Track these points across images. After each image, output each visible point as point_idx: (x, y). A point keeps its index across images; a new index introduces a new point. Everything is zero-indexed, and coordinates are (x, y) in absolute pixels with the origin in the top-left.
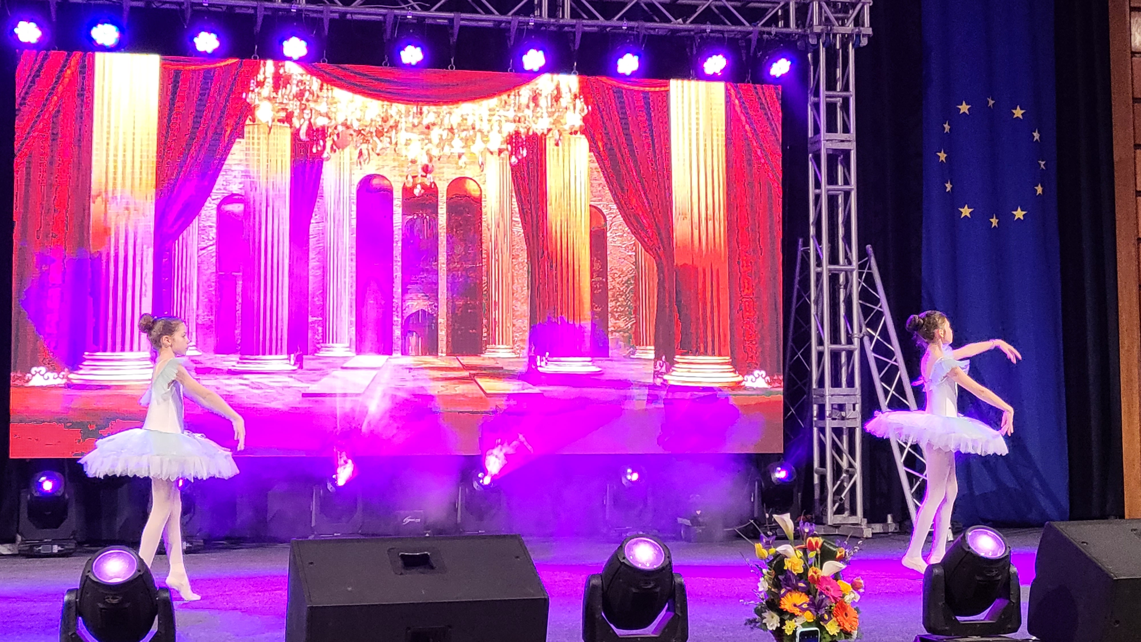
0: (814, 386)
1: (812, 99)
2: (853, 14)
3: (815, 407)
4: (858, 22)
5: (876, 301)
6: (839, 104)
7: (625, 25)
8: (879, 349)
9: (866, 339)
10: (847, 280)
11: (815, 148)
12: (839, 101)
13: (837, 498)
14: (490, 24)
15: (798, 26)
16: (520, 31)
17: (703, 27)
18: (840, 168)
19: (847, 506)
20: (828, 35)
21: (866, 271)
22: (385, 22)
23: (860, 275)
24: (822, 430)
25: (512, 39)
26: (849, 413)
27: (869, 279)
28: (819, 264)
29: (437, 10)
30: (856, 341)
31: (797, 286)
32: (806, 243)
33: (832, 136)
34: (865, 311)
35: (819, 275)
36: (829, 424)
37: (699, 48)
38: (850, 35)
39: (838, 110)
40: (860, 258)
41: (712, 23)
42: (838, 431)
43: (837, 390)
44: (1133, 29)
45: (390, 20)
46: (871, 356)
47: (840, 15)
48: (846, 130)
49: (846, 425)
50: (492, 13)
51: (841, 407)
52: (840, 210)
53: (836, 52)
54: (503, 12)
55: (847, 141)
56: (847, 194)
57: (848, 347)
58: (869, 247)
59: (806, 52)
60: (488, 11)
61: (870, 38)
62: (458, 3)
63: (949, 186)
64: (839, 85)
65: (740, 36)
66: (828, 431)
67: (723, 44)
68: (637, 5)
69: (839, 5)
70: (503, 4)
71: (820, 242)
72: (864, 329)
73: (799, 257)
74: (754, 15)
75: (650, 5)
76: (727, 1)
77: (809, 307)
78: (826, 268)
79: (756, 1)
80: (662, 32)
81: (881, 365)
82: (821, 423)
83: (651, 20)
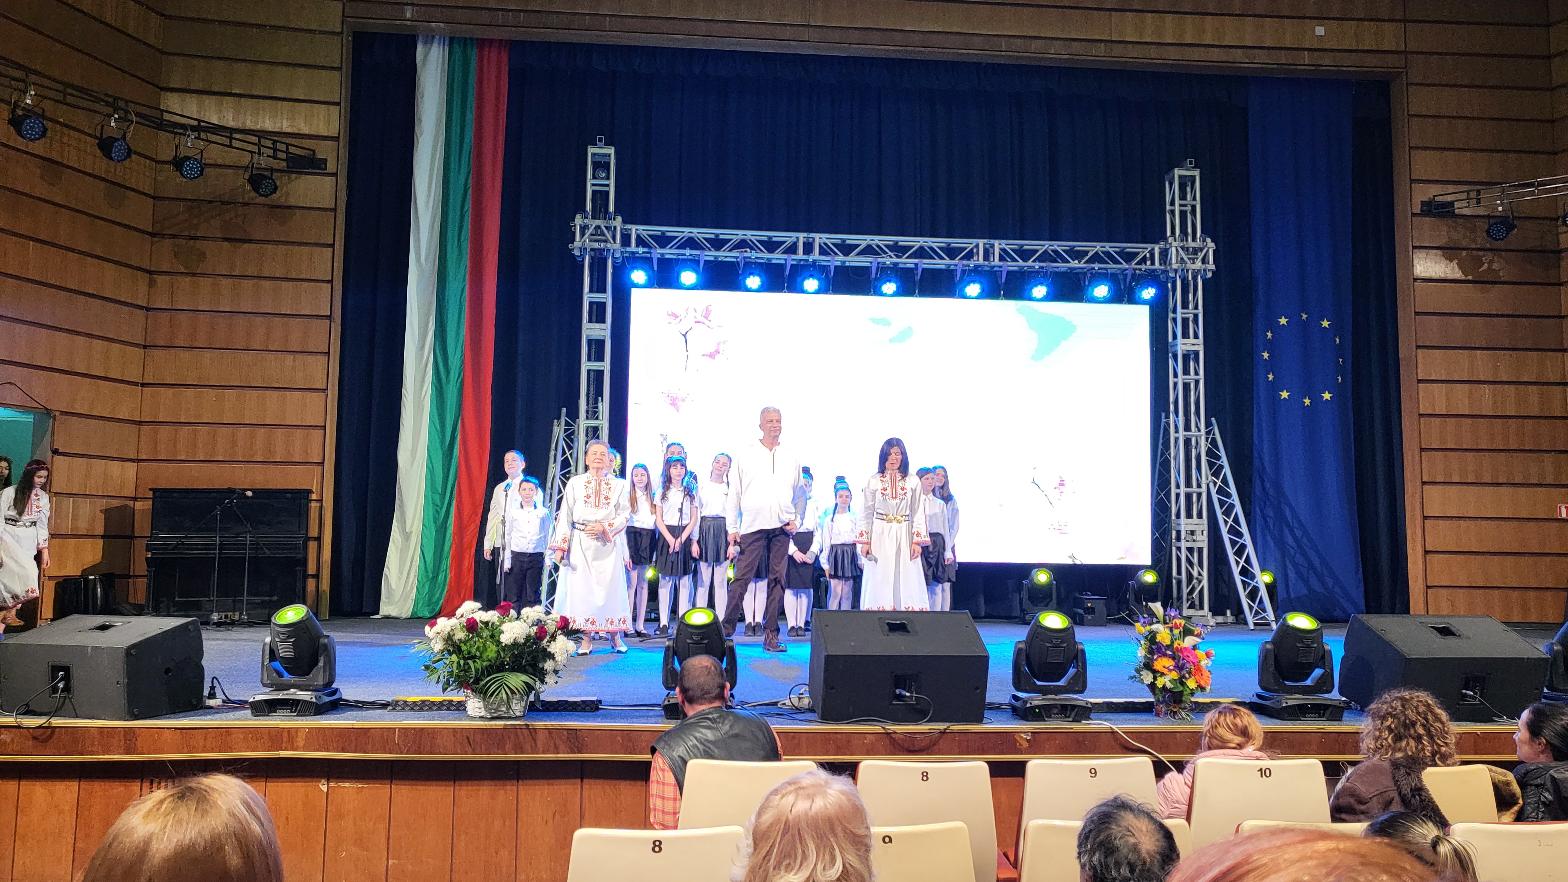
0: (1173, 517)
1: (1171, 315)
2: (1201, 255)
3: (1174, 532)
4: (1204, 261)
5: (1219, 458)
6: (1191, 319)
7: (1037, 265)
8: (1220, 491)
9: (1211, 485)
10: (1197, 443)
11: (1173, 350)
12: (1191, 317)
13: (1190, 597)
14: (943, 267)
15: (1161, 264)
16: (963, 272)
17: (1093, 265)
18: (1192, 364)
19: (1197, 603)
20: (1182, 270)
21: (1211, 436)
22: (871, 267)
23: (1207, 439)
24: (1179, 549)
25: (958, 276)
26: (1199, 537)
27: (1214, 442)
28: (1177, 431)
29: (907, 258)
30: (1204, 486)
31: (1160, 447)
32: (1167, 417)
33: (1186, 341)
34: (1211, 465)
35: (1177, 439)
36: (1183, 545)
37: (1089, 282)
38: (1199, 271)
39: (1191, 323)
40: (1206, 427)
41: (1100, 263)
42: (1190, 550)
43: (1190, 521)
44: (1415, 262)
45: (875, 265)
46: (1215, 497)
47: (1192, 256)
48: (1196, 336)
49: (1196, 545)
50: (943, 259)
51: (1192, 533)
52: (1192, 393)
53: (1188, 280)
54: (952, 258)
55: (1197, 345)
56: (1197, 382)
57: (1198, 490)
58: (1213, 419)
59: (1166, 283)
60: (941, 258)
61: (1213, 272)
62: (921, 253)
63: (1271, 377)
64: (1191, 306)
65: (1119, 272)
66: (1183, 550)
67: (1107, 278)
68: (1046, 251)
69: (1191, 249)
70: (951, 252)
71: (1177, 416)
72: (1210, 478)
73: (1162, 427)
74: (1129, 257)
75: (1055, 252)
76: (1109, 247)
77: (1169, 462)
78: (1182, 434)
79: (1130, 247)
80: (1063, 270)
81: (1222, 503)
82: (1178, 544)
83: (1056, 261)
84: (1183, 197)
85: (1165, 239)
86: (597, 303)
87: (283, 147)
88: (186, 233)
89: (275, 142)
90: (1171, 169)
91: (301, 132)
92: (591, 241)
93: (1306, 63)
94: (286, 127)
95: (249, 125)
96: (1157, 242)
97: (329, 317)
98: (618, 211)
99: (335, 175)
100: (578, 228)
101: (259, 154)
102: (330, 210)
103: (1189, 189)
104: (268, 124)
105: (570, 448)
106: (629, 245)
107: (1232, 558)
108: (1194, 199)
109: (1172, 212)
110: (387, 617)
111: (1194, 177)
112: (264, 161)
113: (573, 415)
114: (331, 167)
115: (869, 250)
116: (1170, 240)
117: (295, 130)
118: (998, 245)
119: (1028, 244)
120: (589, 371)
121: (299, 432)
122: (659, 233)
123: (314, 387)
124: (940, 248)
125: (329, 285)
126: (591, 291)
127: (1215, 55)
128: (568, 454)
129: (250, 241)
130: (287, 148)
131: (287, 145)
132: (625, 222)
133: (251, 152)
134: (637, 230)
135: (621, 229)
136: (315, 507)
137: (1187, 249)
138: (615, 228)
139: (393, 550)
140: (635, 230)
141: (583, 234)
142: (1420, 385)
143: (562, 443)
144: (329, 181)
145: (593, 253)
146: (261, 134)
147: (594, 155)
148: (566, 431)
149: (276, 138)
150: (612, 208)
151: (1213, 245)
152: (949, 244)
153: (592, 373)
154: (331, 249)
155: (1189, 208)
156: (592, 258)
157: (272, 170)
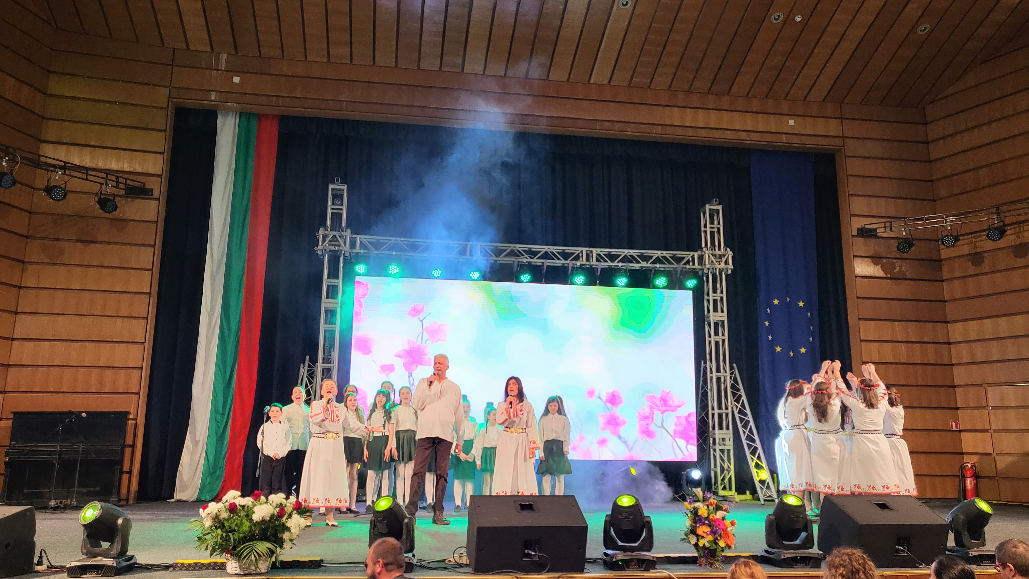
0: (711, 429)
1: (706, 297)
2: (724, 259)
3: (711, 439)
4: (726, 263)
5: (739, 390)
7: (620, 264)
8: (740, 412)
9: (734, 408)
10: (725, 380)
11: (708, 319)
12: (719, 299)
13: (723, 482)
14: (560, 265)
15: (699, 265)
16: (573, 268)
17: (655, 265)
18: (720, 329)
19: (727, 486)
20: (713, 269)
21: (733, 376)
22: (514, 264)
23: (731, 378)
24: (715, 450)
25: (570, 271)
26: (727, 442)
27: (735, 380)
29: (537, 258)
30: (730, 409)
31: (701, 383)
32: (705, 363)
33: (716, 314)
34: (734, 395)
35: (711, 378)
36: (718, 447)
37: (654, 275)
38: (723, 269)
39: (719, 302)
40: (731, 370)
41: (660, 263)
42: (722, 451)
43: (721, 431)
44: (856, 266)
45: (516, 263)
46: (737, 416)
47: (718, 260)
48: (722, 311)
49: (726, 448)
50: (561, 260)
51: (723, 439)
52: (721, 347)
53: (717, 276)
54: (566, 259)
55: (723, 316)
56: (724, 341)
57: (726, 411)
58: (734, 365)
59: (703, 276)
60: (559, 259)
61: (732, 270)
62: (546, 256)
63: (770, 337)
64: (719, 291)
65: (671, 269)
66: (718, 451)
67: (664, 273)
68: (626, 256)
69: (718, 256)
70: (566, 256)
71: (711, 363)
72: (733, 403)
73: (702, 369)
74: (679, 260)
75: (632, 256)
76: (665, 253)
77: (707, 393)
78: (715, 375)
79: (679, 254)
80: (637, 268)
81: (741, 420)
82: (714, 447)
83: (632, 262)
84: (712, 222)
85: (701, 249)
86: (333, 286)
87: (123, 181)
88: (52, 237)
89: (117, 177)
90: (705, 205)
91: (137, 171)
92: (329, 245)
93: (785, 141)
94: (126, 168)
95: (101, 165)
96: (696, 251)
97: (149, 294)
98: (348, 226)
99: (158, 199)
100: (321, 236)
101: (106, 185)
102: (154, 222)
103: (715, 217)
104: (114, 165)
105: (311, 383)
106: (355, 248)
107: (749, 456)
108: (719, 224)
109: (705, 232)
110: (179, 501)
111: (719, 210)
112: (109, 189)
113: (314, 361)
114: (156, 194)
115: (513, 254)
116: (704, 249)
117: (132, 170)
118: (596, 251)
119: (614, 251)
120: (325, 331)
121: (123, 372)
122: (375, 241)
123: (136, 341)
124: (558, 253)
125: (150, 272)
126: (329, 277)
127: (729, 135)
128: (309, 387)
129: (96, 242)
130: (126, 181)
131: (126, 179)
132: (352, 233)
133: (101, 184)
134: (360, 238)
135: (350, 238)
136: (132, 424)
137: (715, 255)
138: (346, 237)
139: (186, 453)
140: (359, 238)
141: (324, 241)
142: (862, 343)
143: (305, 379)
144: (154, 203)
145: (331, 253)
146: (108, 172)
147: (333, 189)
148: (308, 371)
149: (119, 175)
150: (344, 224)
151: (730, 253)
152: (564, 250)
153: (327, 332)
154: (153, 248)
155: (716, 230)
156: (330, 257)
157: (114, 195)
